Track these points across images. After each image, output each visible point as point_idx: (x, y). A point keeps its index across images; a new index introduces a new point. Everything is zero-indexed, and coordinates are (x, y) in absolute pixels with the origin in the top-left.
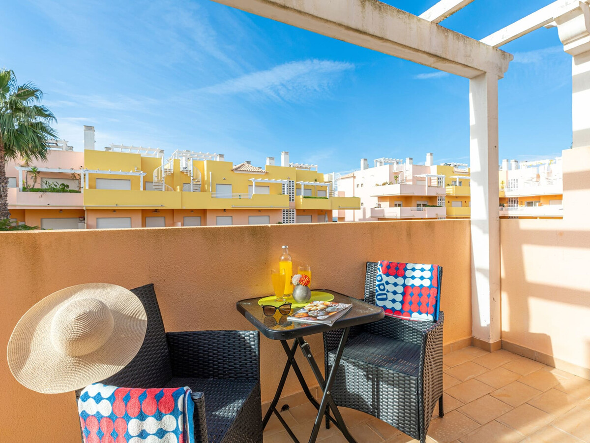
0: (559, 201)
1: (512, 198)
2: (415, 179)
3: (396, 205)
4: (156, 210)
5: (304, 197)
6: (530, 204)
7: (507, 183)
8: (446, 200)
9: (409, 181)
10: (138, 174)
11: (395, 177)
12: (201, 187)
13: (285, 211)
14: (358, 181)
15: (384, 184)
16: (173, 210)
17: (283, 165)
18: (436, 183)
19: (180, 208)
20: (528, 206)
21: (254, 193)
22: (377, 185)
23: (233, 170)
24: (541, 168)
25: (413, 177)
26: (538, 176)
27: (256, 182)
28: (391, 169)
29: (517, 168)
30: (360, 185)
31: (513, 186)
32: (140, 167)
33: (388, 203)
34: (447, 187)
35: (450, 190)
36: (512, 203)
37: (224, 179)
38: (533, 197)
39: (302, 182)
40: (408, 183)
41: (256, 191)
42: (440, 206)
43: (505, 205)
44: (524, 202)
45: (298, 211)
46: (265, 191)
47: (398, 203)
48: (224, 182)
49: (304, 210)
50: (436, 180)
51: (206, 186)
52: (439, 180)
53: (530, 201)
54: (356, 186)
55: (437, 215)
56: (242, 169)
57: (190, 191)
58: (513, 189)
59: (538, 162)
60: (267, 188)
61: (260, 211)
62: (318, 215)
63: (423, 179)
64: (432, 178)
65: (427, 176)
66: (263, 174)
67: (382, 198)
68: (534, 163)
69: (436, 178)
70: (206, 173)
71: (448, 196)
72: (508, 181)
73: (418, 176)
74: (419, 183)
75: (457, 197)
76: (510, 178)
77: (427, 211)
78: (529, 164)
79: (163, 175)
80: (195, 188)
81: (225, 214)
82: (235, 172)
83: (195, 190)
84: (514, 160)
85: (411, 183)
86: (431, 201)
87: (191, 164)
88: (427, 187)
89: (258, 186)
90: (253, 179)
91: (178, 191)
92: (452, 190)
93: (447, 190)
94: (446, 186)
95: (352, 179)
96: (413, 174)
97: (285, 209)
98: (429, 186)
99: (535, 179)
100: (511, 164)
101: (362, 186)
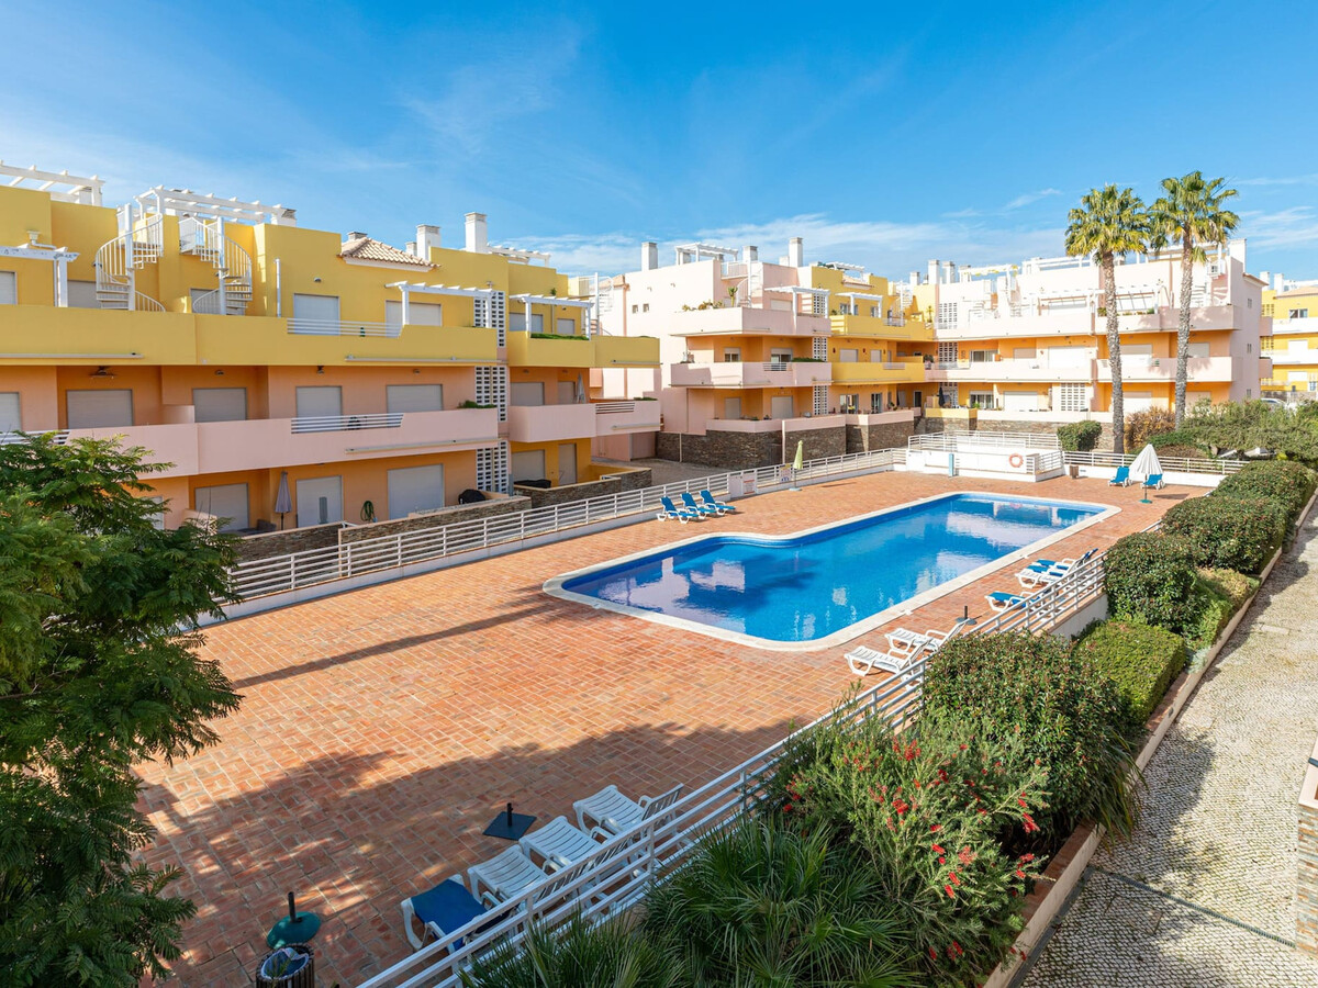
0: (1028, 351)
1: (946, 343)
2: (768, 297)
3: (728, 358)
4: (102, 368)
5: (533, 336)
6: (979, 356)
7: (939, 311)
8: (829, 346)
9: (755, 300)
10: (49, 256)
11: (727, 292)
12: (250, 303)
13: (483, 371)
14: (634, 297)
15: (703, 307)
16: (158, 369)
17: (470, 246)
18: (810, 308)
19: (193, 363)
20: (975, 360)
21: (404, 322)
22: (686, 308)
23: (341, 257)
24: (1001, 282)
25: (764, 292)
26: (995, 298)
27: (411, 294)
28: (717, 270)
29: (955, 279)
30: (641, 308)
31: (948, 317)
32: (49, 234)
33: (712, 352)
34: (833, 318)
35: (839, 324)
36: (946, 354)
37: (318, 281)
38: (984, 342)
39: (527, 295)
40: (754, 306)
41: (410, 317)
42: (820, 361)
43: (935, 358)
44: (968, 354)
45: (513, 370)
46: (431, 317)
47: (731, 352)
48: (317, 289)
49: (526, 370)
50: (810, 301)
51: (265, 298)
52: (817, 300)
53: (980, 351)
54: (630, 309)
55: (814, 380)
56: (367, 253)
57: (217, 312)
58: (948, 323)
59: (991, 268)
60: (436, 309)
61: (416, 370)
62: (559, 381)
63: (785, 298)
64: (803, 296)
65: (795, 290)
66: (426, 270)
67: (696, 341)
68: (984, 271)
69: (810, 296)
70: (262, 261)
71: (836, 338)
72: (939, 305)
73: (773, 289)
74: (777, 306)
75: (849, 340)
76: (942, 301)
77: (794, 371)
78: (974, 271)
79: (130, 263)
80: (233, 304)
81: (321, 379)
82: (349, 261)
83: (233, 311)
84: (948, 263)
85: (760, 306)
86: (798, 348)
87: (219, 231)
88: (795, 317)
89: (417, 301)
90: (404, 283)
91: (185, 311)
92: (842, 324)
93: (833, 324)
94: (829, 315)
95: (621, 291)
96: (765, 286)
97: (483, 366)
98: (799, 314)
99: (988, 305)
100: (944, 271)
101: (645, 311)
